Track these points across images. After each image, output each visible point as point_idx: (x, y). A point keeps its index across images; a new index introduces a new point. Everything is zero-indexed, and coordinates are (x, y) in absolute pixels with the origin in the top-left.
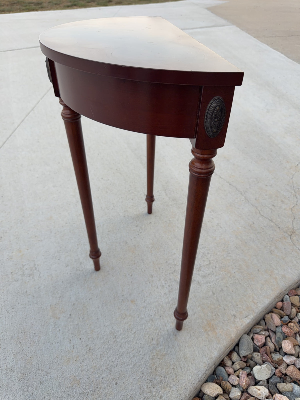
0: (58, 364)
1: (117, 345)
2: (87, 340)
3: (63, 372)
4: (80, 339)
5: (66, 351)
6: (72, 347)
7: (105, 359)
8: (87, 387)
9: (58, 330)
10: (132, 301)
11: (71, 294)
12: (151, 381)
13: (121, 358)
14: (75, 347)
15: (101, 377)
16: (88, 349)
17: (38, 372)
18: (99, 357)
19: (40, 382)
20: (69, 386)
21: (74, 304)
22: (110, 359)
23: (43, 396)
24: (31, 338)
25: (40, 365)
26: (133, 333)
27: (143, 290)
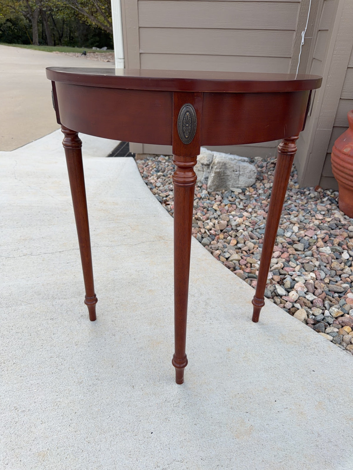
0: (307, 424)
1: (278, 367)
2: (276, 394)
3: (313, 418)
4: (276, 401)
5: (291, 416)
6: (286, 409)
7: (293, 378)
8: (323, 395)
9: (267, 427)
10: (229, 350)
11: (217, 412)
12: (305, 347)
13: (290, 365)
14: (285, 407)
15: (311, 383)
16: (286, 393)
17: (320, 447)
18: (292, 384)
19: (330, 443)
20: (326, 412)
21: (231, 408)
22: (293, 374)
23: (342, 437)
24: (281, 460)
25: (312, 445)
26: (264, 353)
27: (215, 340)
